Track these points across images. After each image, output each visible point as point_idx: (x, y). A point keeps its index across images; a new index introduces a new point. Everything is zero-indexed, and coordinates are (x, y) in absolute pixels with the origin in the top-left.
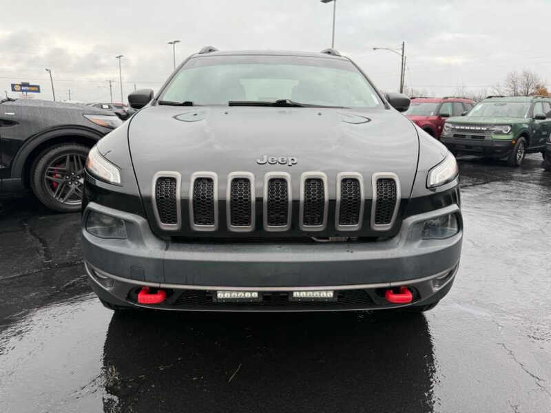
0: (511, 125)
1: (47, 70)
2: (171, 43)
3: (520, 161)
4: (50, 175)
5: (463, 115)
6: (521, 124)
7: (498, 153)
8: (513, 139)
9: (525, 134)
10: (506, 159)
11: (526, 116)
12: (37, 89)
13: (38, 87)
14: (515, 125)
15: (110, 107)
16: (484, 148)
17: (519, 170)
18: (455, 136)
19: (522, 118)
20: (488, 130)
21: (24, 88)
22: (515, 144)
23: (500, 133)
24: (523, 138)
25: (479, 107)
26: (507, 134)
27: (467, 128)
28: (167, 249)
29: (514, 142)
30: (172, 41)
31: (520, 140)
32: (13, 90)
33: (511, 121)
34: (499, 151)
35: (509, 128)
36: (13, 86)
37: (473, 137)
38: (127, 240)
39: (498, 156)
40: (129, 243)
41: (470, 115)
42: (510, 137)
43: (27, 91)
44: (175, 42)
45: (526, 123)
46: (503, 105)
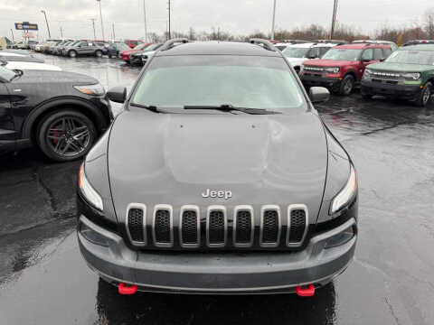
0: (420, 73)
1: (43, 12)
3: (425, 102)
4: (51, 135)
5: (381, 61)
7: (408, 96)
8: (421, 84)
10: (414, 100)
12: (35, 27)
13: (36, 25)
14: (424, 72)
16: (397, 91)
17: (424, 110)
18: (373, 80)
19: (430, 65)
20: (401, 77)
21: (25, 27)
23: (411, 79)
24: (429, 83)
25: (395, 54)
26: (416, 80)
27: (384, 74)
28: (137, 260)
29: (422, 87)
31: (427, 85)
32: (17, 28)
33: (421, 69)
35: (419, 75)
36: (16, 25)
37: (388, 82)
38: (109, 249)
39: (408, 98)
40: (111, 253)
41: (387, 61)
42: (419, 83)
43: (27, 29)
46: (416, 53)
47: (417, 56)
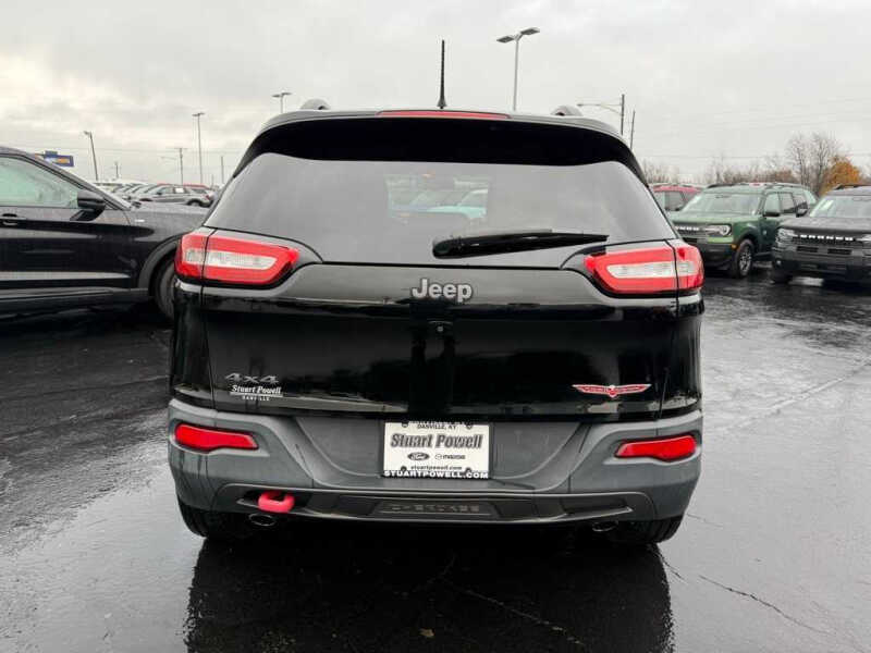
0: (729, 225)
1: (86, 133)
2: (277, 96)
3: (745, 271)
5: (677, 210)
6: (746, 223)
7: (716, 261)
8: (733, 243)
9: (750, 236)
10: (725, 268)
11: (754, 212)
12: (69, 161)
13: (71, 158)
14: (736, 224)
15: (186, 192)
19: (748, 214)
20: (701, 231)
21: (50, 159)
22: (735, 250)
23: (717, 234)
24: (748, 241)
25: (697, 199)
26: (725, 236)
27: (689, 228)
29: (734, 246)
30: (279, 93)
31: (743, 244)
34: (715, 258)
35: (728, 229)
39: (715, 265)
41: (685, 209)
42: (730, 240)
44: (283, 94)
45: (752, 222)
46: (726, 197)
47: (727, 200)
